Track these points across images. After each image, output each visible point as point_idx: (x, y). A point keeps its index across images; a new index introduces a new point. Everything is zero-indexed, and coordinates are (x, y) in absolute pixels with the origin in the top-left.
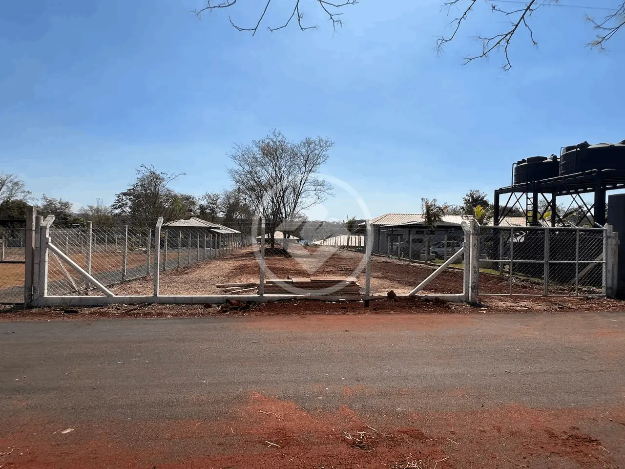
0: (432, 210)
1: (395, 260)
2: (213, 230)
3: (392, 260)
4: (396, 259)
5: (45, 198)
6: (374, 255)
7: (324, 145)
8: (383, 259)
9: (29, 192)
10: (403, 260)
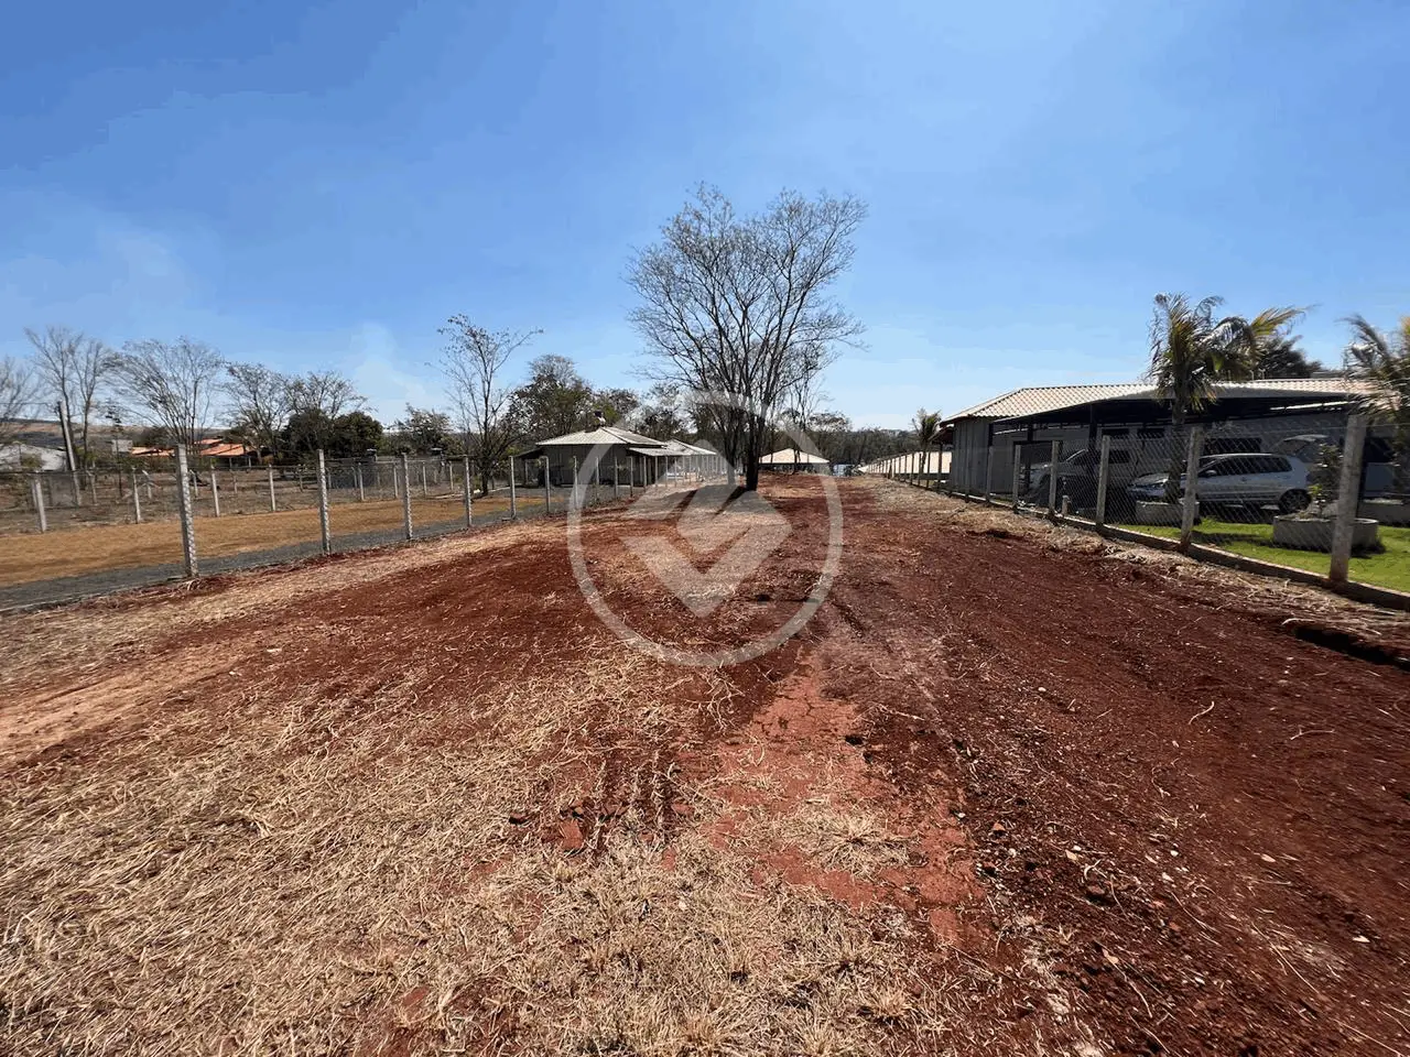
0: (1198, 338)
1: (1036, 525)
2: (634, 449)
3: (1028, 524)
4: (1039, 516)
5: (410, 410)
6: (974, 500)
7: (839, 213)
8: (996, 519)
9: (365, 400)
10: (1070, 523)
